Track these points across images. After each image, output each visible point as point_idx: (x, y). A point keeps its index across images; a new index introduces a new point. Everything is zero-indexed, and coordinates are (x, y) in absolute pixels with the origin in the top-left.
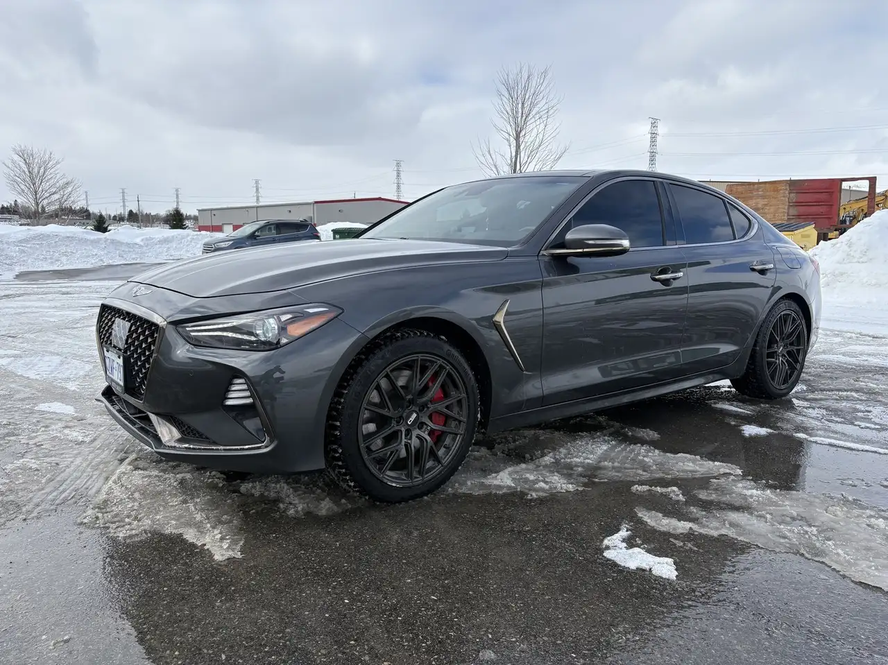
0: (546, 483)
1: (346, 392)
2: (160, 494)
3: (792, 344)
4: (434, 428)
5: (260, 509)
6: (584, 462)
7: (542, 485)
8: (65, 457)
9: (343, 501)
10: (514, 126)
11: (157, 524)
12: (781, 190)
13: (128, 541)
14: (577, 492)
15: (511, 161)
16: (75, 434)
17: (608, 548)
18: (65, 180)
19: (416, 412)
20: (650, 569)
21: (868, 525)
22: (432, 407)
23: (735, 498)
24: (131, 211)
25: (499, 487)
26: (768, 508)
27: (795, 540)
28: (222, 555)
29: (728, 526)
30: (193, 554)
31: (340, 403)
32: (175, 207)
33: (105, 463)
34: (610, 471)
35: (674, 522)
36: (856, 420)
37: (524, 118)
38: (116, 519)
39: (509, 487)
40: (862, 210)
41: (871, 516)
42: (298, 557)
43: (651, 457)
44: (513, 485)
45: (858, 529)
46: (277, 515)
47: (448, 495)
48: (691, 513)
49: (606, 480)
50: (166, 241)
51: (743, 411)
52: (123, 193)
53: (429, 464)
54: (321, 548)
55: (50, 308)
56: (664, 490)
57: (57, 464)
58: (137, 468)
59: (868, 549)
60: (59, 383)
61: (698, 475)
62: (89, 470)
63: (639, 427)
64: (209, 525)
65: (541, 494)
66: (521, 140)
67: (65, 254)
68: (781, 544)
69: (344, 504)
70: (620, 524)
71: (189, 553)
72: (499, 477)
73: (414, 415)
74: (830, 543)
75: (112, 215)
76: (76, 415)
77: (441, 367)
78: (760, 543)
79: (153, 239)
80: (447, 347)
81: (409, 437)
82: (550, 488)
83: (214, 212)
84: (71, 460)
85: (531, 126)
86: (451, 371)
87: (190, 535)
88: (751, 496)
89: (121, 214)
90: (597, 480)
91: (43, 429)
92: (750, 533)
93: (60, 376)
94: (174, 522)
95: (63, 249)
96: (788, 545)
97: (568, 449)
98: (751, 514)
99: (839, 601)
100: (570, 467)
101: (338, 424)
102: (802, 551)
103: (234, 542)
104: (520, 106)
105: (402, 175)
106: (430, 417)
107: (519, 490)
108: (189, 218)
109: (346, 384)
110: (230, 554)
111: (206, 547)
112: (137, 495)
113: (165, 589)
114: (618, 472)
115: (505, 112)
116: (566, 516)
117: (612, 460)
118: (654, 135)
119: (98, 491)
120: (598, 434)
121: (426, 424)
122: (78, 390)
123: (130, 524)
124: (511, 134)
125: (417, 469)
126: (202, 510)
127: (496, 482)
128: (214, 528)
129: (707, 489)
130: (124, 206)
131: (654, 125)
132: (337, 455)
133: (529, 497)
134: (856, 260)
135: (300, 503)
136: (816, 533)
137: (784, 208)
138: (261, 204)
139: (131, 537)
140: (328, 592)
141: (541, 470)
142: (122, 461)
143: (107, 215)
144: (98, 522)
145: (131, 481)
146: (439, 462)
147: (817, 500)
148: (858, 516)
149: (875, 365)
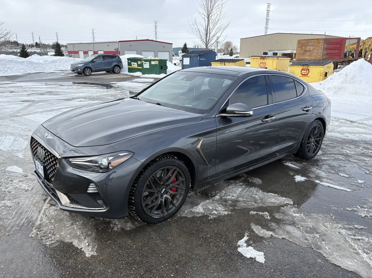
0: (216, 210)
1: (136, 185)
2: (62, 220)
3: (317, 137)
4: (172, 193)
5: (103, 227)
6: (232, 198)
7: (215, 212)
8: (21, 199)
9: (136, 223)
10: (207, 12)
11: (62, 237)
12: (321, 43)
13: (51, 247)
14: (228, 215)
15: (206, 28)
16: (24, 185)
17: (239, 246)
18: (6, 31)
19: (165, 188)
20: (255, 258)
21: (339, 232)
22: (171, 185)
23: (289, 218)
24: (36, 43)
25: (198, 213)
26: (301, 223)
27: (310, 241)
28: (89, 254)
29: (286, 234)
30: (77, 254)
31: (134, 190)
32: (56, 41)
33: (38, 203)
34: (242, 203)
35: (265, 231)
36: (340, 172)
37: (211, 8)
38: (45, 235)
39: (202, 213)
40: (354, 48)
41: (340, 228)
42: (119, 254)
43: (258, 194)
44: (203, 212)
45: (335, 235)
46: (110, 230)
47: (178, 218)
48: (272, 226)
49: (240, 208)
50: (54, 62)
51: (296, 167)
52: (32, 34)
53: (170, 207)
54: (128, 249)
55: (6, 102)
56: (262, 213)
57: (18, 203)
58: (52, 205)
59: (338, 246)
60: (15, 153)
61: (276, 205)
62: (32, 207)
63: (254, 177)
64: (83, 238)
65: (214, 216)
66: (210, 18)
67: (9, 68)
68: (305, 243)
69: (137, 224)
70: (244, 233)
71: (75, 253)
72: (198, 208)
73: (164, 189)
74: (323, 242)
75: (28, 44)
76: (24, 173)
77: (175, 170)
78: (297, 243)
79: (48, 61)
80: (177, 161)
81: (162, 198)
82: (218, 213)
83: (74, 45)
84: (24, 200)
85: (215, 12)
86: (179, 171)
87: (76, 243)
88: (296, 217)
89: (32, 44)
90: (236, 208)
91: (11, 182)
92: (294, 237)
93: (15, 148)
94: (68, 236)
95: (8, 66)
96: (307, 244)
97: (226, 191)
98: (295, 226)
99: (324, 273)
100: (226, 201)
101: (133, 198)
102: (313, 247)
103: (93, 247)
104: (210, 2)
105: (157, 28)
106: (171, 189)
107: (206, 214)
108: (63, 46)
109: (136, 182)
110: (92, 253)
111: (82, 250)
112: (52, 221)
113: (68, 273)
114: (245, 203)
115: (203, 5)
116: (224, 228)
117: (243, 197)
118: (268, 11)
119: (37, 219)
120: (238, 181)
121: (169, 192)
122: (23, 158)
123: (51, 237)
124: (206, 15)
125: (165, 209)
126: (80, 229)
127: (197, 211)
128: (85, 238)
129: (278, 212)
130: (33, 40)
131: (269, 6)
132: (133, 209)
133: (210, 218)
134: (348, 82)
135: (119, 224)
136: (318, 237)
137: (321, 51)
138: (95, 42)
139: (52, 244)
140: (131, 273)
141: (215, 203)
142: (45, 200)
143: (26, 44)
144: (38, 236)
145: (50, 213)
146: (174, 206)
147: (321, 219)
148: (336, 228)
149: (350, 139)
